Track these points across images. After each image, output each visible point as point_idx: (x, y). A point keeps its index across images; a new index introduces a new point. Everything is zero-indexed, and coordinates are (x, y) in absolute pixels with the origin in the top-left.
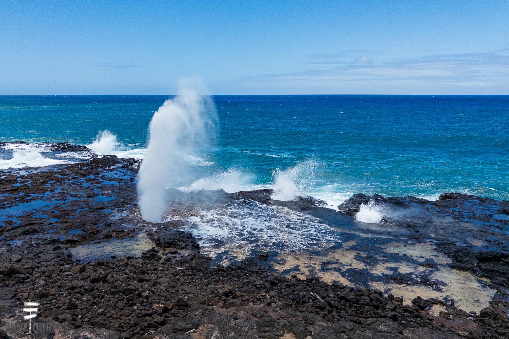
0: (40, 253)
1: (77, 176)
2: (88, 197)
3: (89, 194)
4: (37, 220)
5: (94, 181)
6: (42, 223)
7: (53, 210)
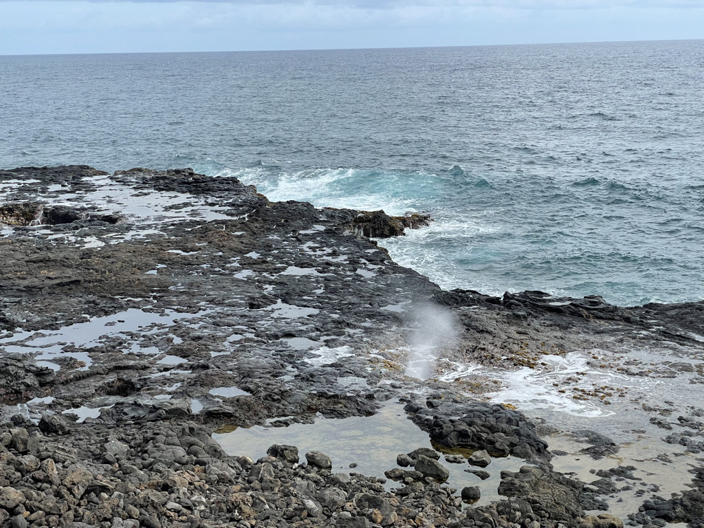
0: (146, 441)
1: (221, 253)
2: (252, 306)
3: (252, 298)
4: (135, 360)
5: (264, 266)
6: (145, 368)
7: (171, 335)
